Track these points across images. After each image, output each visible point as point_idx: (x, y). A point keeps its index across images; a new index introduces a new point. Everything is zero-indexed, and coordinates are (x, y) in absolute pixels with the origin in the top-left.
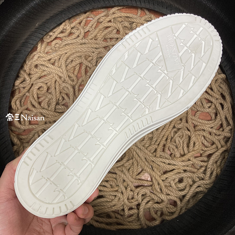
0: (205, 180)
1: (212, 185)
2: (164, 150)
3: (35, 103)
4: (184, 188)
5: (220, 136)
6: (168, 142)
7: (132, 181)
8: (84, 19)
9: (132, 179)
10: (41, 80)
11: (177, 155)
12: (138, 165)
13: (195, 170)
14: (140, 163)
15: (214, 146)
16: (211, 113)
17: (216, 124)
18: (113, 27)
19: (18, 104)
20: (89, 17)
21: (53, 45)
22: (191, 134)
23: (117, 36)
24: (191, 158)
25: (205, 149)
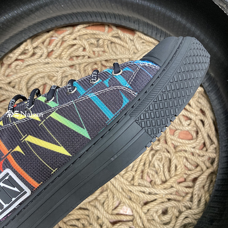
0: (193, 209)
1: (201, 215)
2: (142, 177)
5: (205, 157)
6: (146, 167)
7: (108, 217)
8: (47, 38)
9: (107, 215)
11: (157, 181)
12: (113, 197)
13: (181, 198)
15: (199, 169)
16: (191, 131)
17: (198, 143)
18: (79, 45)
20: (53, 37)
21: (13, 67)
22: (171, 156)
23: (83, 53)
24: (173, 185)
25: (189, 172)
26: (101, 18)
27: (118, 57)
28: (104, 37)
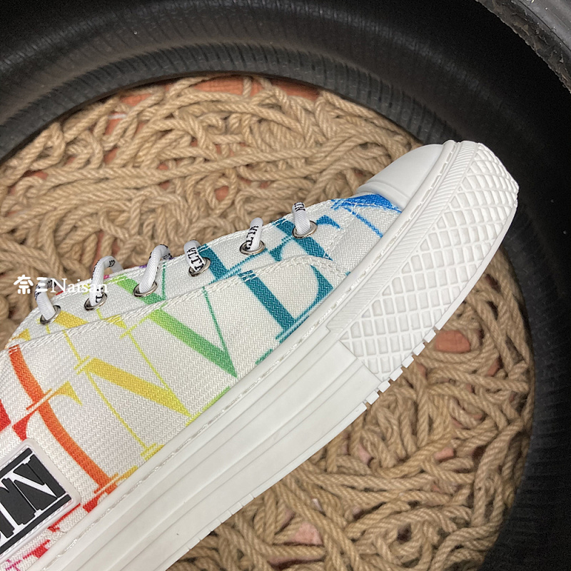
0: (473, 527)
1: (494, 539)
2: (348, 452)
4: (417, 555)
5: (501, 393)
6: (358, 424)
7: (264, 551)
8: (100, 117)
9: (262, 547)
11: (386, 459)
12: (277, 503)
13: (444, 499)
14: (282, 495)
15: (487, 424)
16: (465, 330)
17: (484, 360)
18: (179, 130)
20: (117, 112)
21: (21, 192)
22: (417, 396)
23: (190, 152)
24: (425, 466)
25: (464, 433)
26: (232, 60)
27: (276, 155)
28: (241, 108)
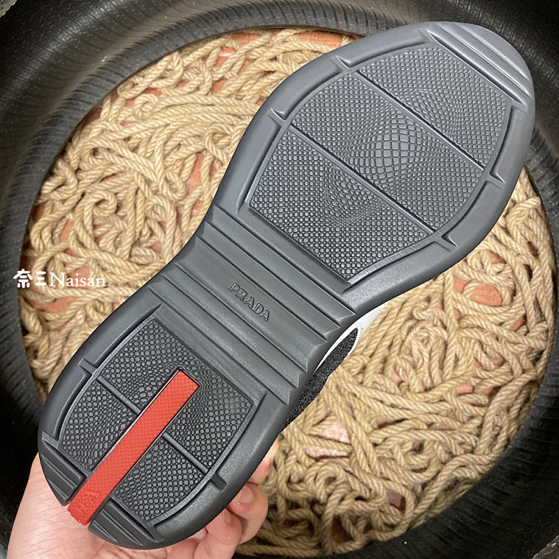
2: (383, 371)
3: (85, 237)
4: (425, 465)
6: (394, 351)
7: (301, 439)
9: (300, 435)
10: (104, 185)
11: (414, 384)
13: (457, 425)
16: (501, 286)
17: (512, 315)
19: (46, 238)
21: (138, 106)
22: (448, 337)
24: (447, 397)
25: (483, 373)
